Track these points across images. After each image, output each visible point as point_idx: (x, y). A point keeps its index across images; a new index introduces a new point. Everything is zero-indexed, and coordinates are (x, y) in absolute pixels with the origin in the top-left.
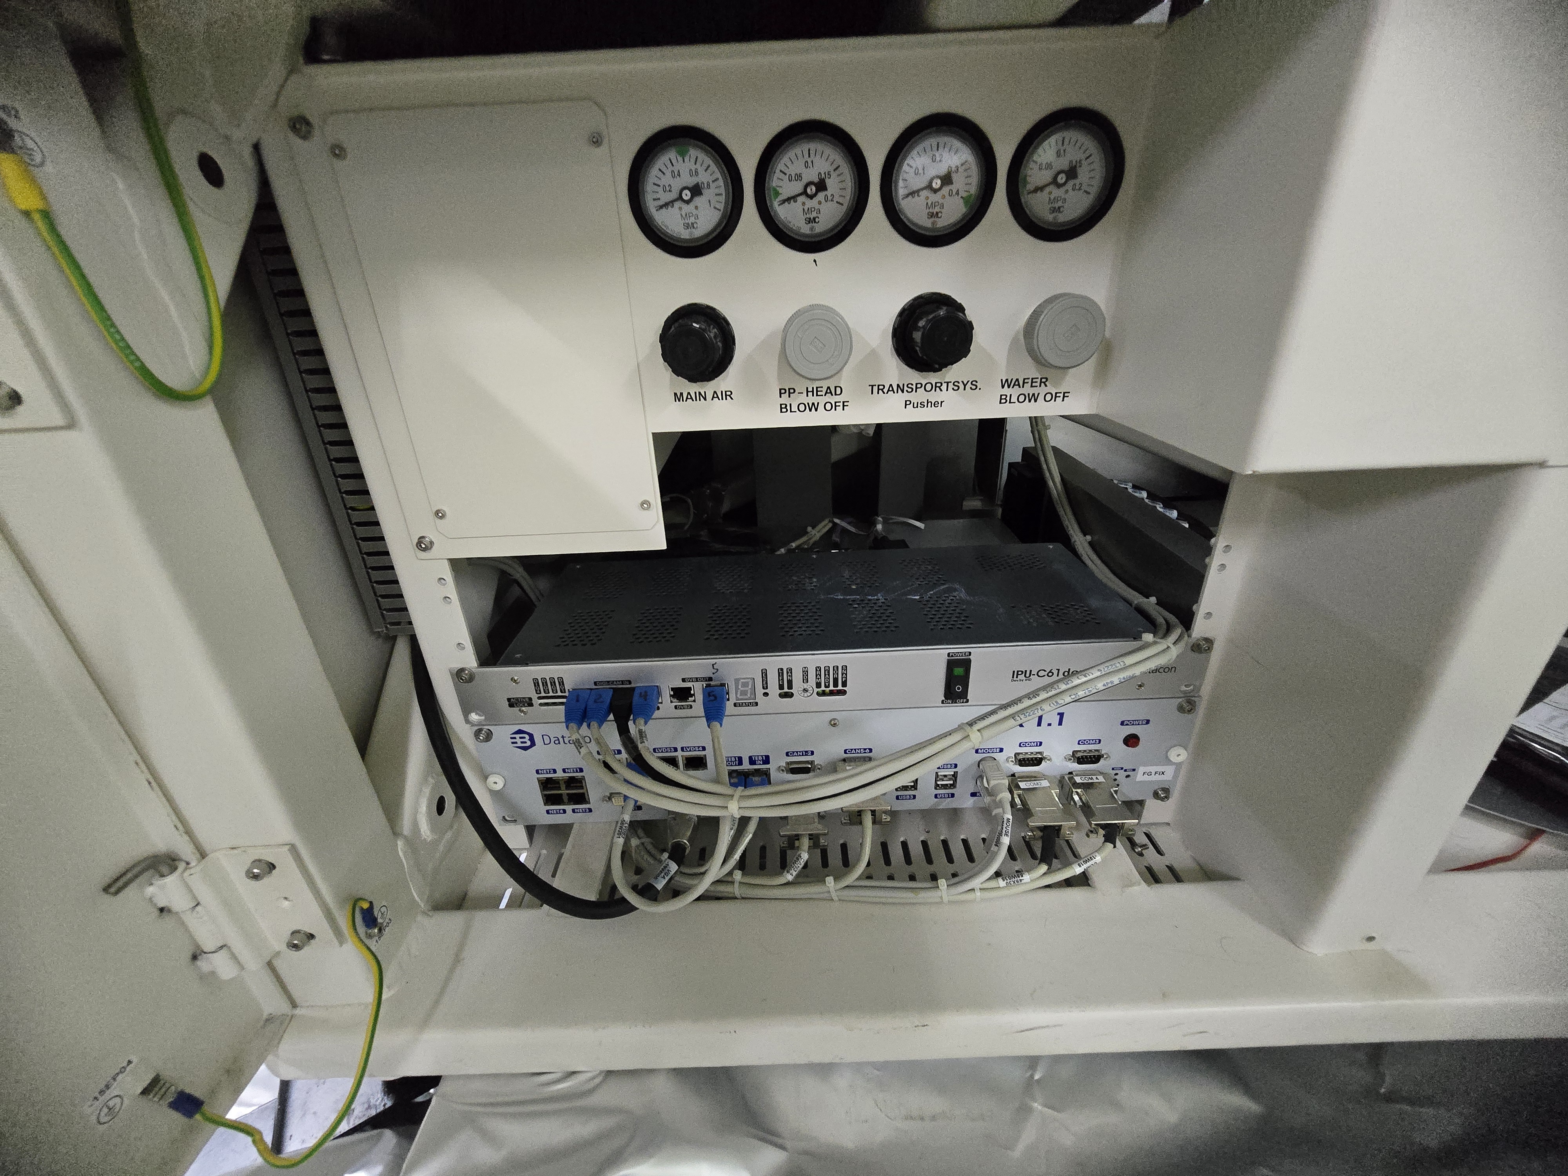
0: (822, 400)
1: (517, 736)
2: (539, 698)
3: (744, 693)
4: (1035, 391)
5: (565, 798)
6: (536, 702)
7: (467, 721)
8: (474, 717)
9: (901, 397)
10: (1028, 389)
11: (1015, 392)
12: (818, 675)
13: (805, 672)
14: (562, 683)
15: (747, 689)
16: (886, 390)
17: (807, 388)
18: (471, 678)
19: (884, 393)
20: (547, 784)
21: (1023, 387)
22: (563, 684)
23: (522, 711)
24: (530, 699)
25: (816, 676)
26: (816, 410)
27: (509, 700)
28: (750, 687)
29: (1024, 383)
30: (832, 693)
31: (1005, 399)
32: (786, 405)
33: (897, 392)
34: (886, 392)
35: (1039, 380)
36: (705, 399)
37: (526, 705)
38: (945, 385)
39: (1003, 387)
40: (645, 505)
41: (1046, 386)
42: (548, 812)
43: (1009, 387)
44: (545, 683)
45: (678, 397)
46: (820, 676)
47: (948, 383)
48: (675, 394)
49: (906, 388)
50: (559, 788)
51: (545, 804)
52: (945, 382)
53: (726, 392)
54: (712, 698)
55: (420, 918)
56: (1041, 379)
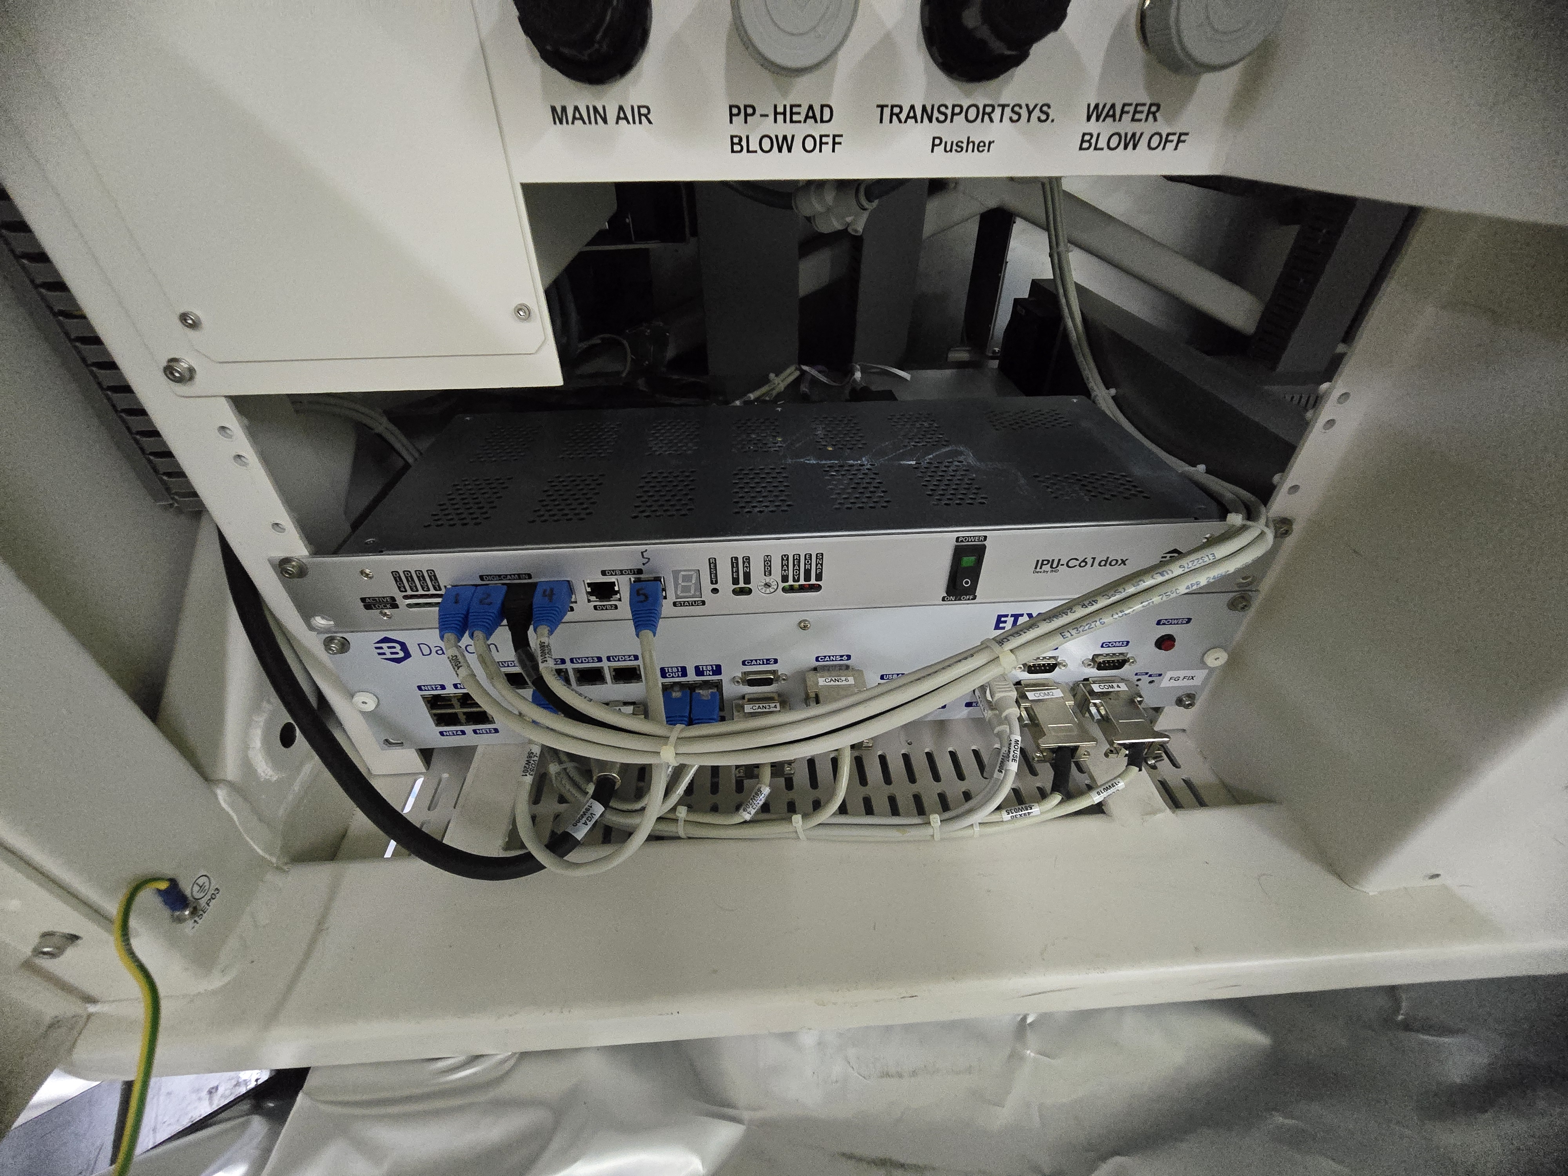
0: (798, 131)
1: (384, 645)
2: (406, 597)
3: (686, 589)
4: (1137, 128)
5: (462, 718)
6: (402, 602)
7: (311, 628)
8: (320, 621)
9: (925, 131)
10: (1126, 126)
11: (1103, 129)
12: (784, 566)
13: (768, 563)
14: (434, 577)
15: (689, 584)
16: (903, 116)
17: (775, 107)
18: (302, 572)
19: (900, 121)
20: (435, 702)
21: (1120, 120)
22: (436, 579)
23: (385, 615)
24: (393, 599)
25: (782, 566)
26: (790, 150)
27: (363, 600)
28: (693, 582)
29: (1122, 112)
30: (802, 589)
31: (1089, 141)
32: (741, 139)
33: (922, 122)
34: (903, 120)
35: (1146, 109)
36: (605, 121)
37: (388, 606)
38: (998, 111)
39: (1089, 118)
40: (523, 312)
41: (1155, 119)
42: (442, 733)
43: (1098, 120)
44: (410, 578)
45: (559, 115)
46: (788, 566)
47: (1003, 107)
48: (554, 109)
49: (936, 114)
50: (451, 706)
51: (437, 725)
52: (999, 105)
53: (639, 107)
54: (642, 598)
55: (269, 877)
56: (1151, 105)
